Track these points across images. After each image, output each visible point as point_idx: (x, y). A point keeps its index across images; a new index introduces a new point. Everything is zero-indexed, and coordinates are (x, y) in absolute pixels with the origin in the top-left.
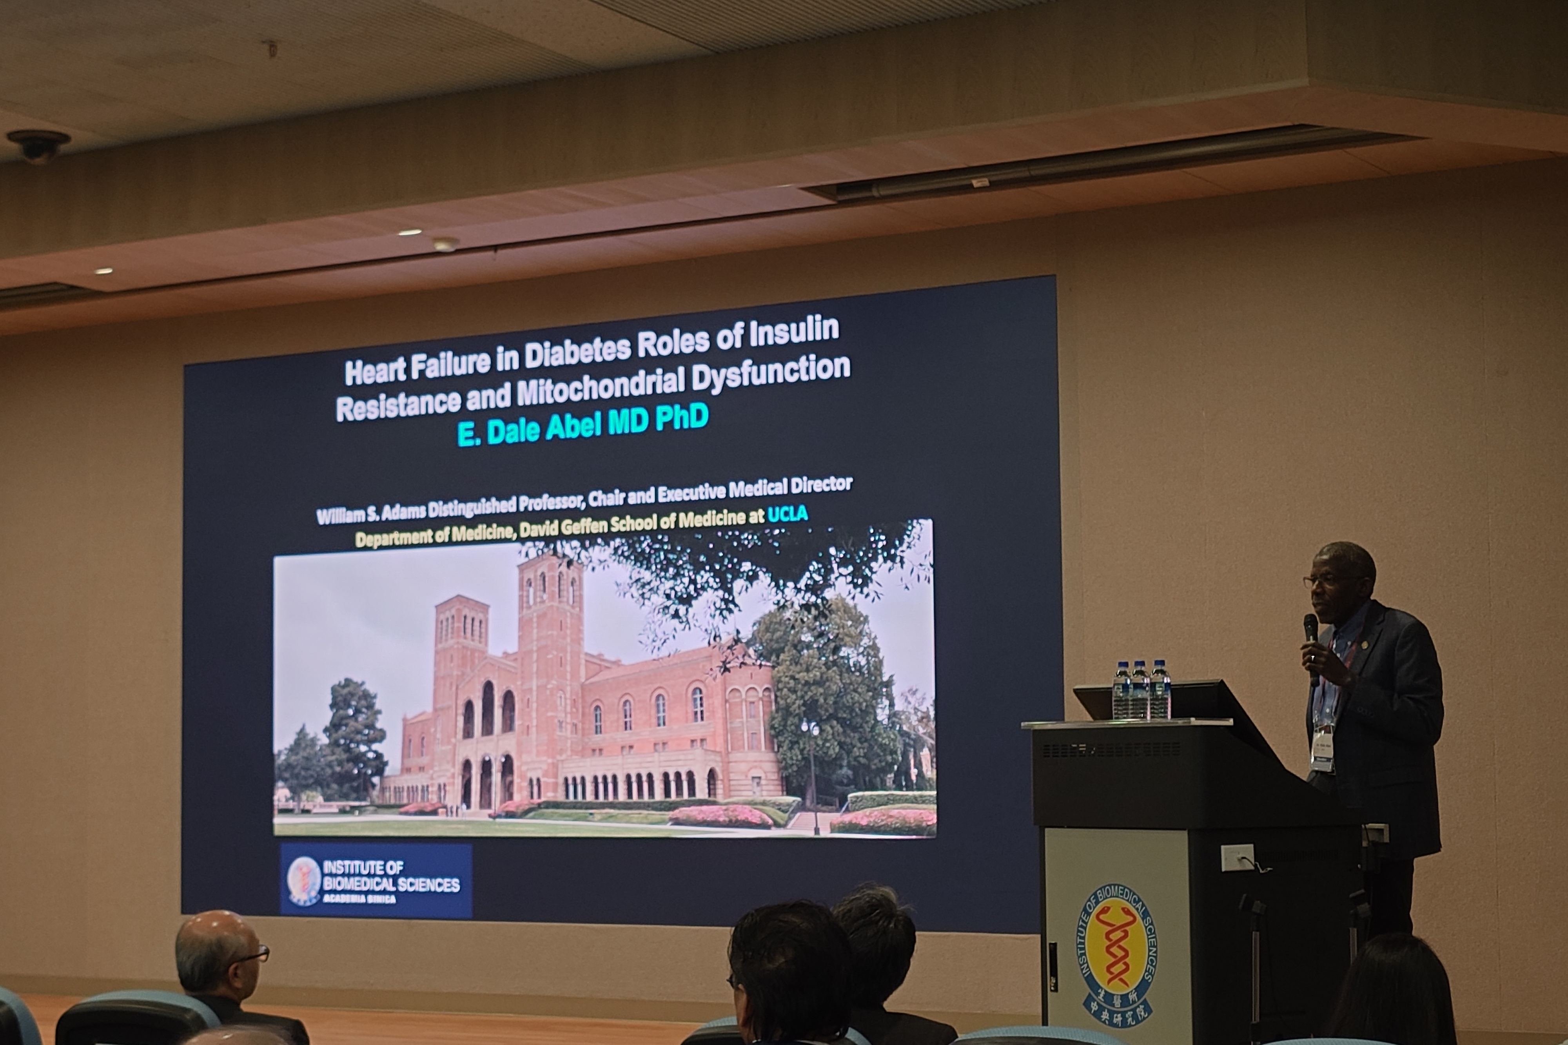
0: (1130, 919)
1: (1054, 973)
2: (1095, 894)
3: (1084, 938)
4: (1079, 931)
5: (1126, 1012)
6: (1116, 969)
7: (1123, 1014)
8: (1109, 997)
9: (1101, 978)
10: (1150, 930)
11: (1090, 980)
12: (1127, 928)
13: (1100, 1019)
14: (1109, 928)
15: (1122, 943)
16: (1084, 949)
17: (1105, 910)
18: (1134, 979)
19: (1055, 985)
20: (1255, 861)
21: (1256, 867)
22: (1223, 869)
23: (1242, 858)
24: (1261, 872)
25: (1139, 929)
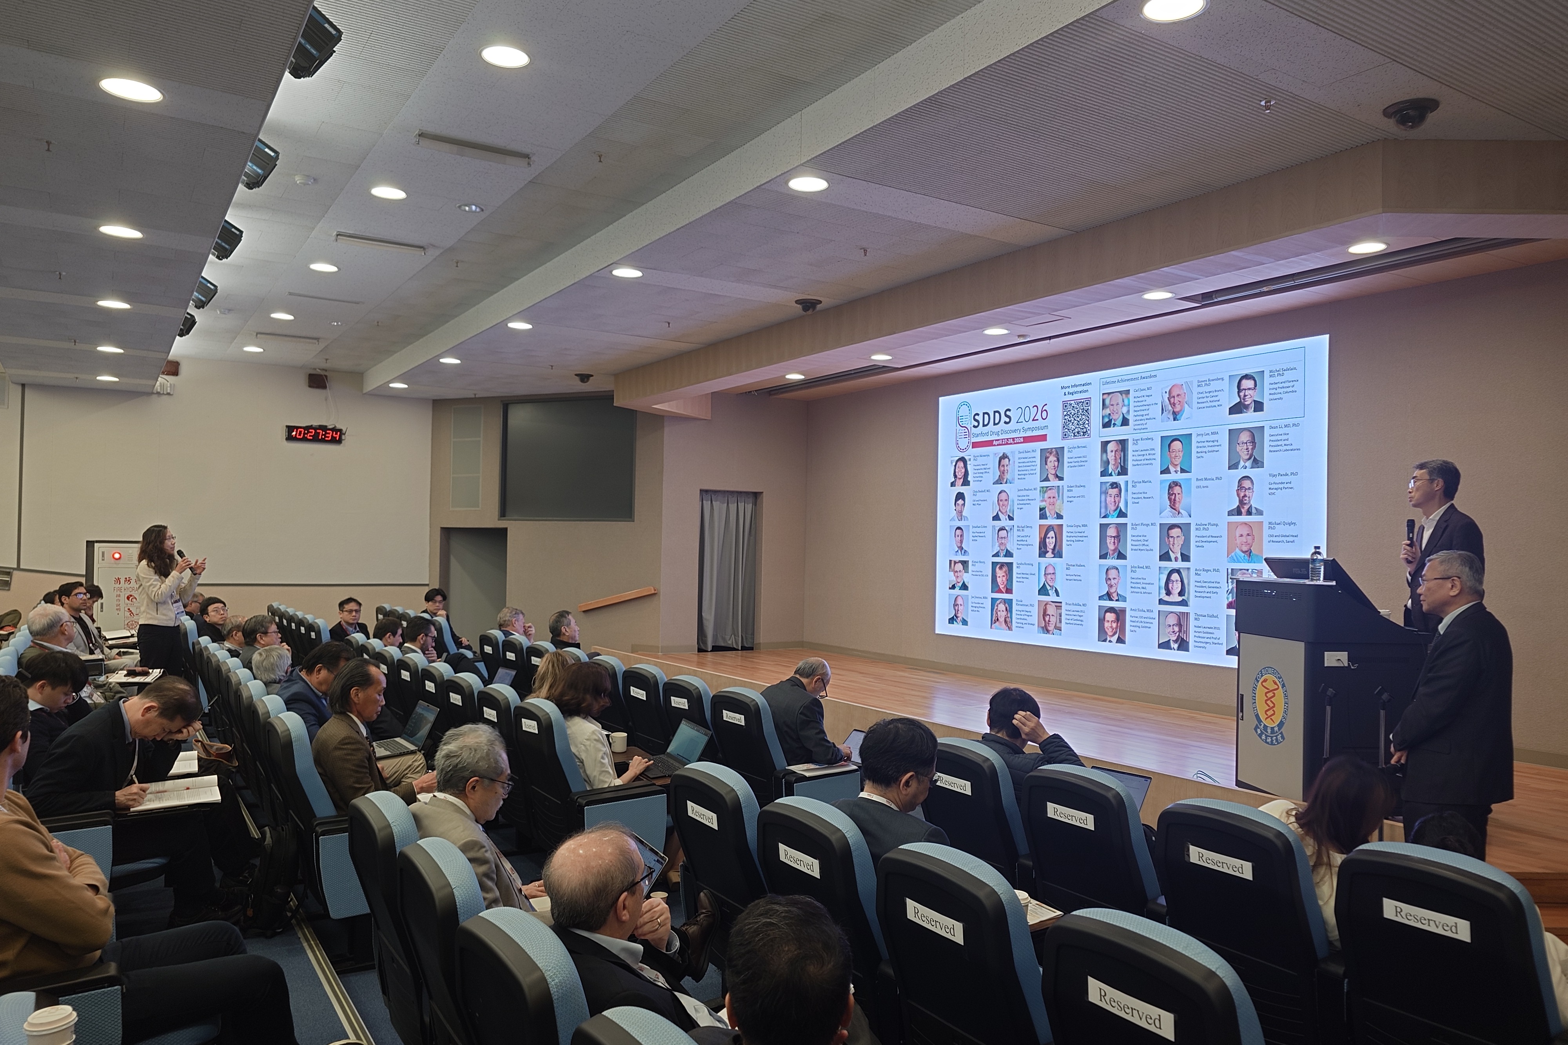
0: (1277, 687)
1: (1242, 711)
2: (1261, 671)
3: (1255, 694)
4: (1254, 690)
5: (1273, 737)
6: (1270, 713)
7: (1272, 737)
8: (1265, 727)
9: (1262, 717)
10: (1285, 694)
11: (1257, 716)
12: (1275, 692)
13: (1261, 738)
14: (1267, 691)
15: (1272, 699)
17: (1265, 681)
18: (1277, 719)
19: (1242, 716)
20: (1348, 661)
21: (1349, 664)
22: (1326, 665)
23: (1339, 660)
24: (1352, 668)
25: (1280, 692)
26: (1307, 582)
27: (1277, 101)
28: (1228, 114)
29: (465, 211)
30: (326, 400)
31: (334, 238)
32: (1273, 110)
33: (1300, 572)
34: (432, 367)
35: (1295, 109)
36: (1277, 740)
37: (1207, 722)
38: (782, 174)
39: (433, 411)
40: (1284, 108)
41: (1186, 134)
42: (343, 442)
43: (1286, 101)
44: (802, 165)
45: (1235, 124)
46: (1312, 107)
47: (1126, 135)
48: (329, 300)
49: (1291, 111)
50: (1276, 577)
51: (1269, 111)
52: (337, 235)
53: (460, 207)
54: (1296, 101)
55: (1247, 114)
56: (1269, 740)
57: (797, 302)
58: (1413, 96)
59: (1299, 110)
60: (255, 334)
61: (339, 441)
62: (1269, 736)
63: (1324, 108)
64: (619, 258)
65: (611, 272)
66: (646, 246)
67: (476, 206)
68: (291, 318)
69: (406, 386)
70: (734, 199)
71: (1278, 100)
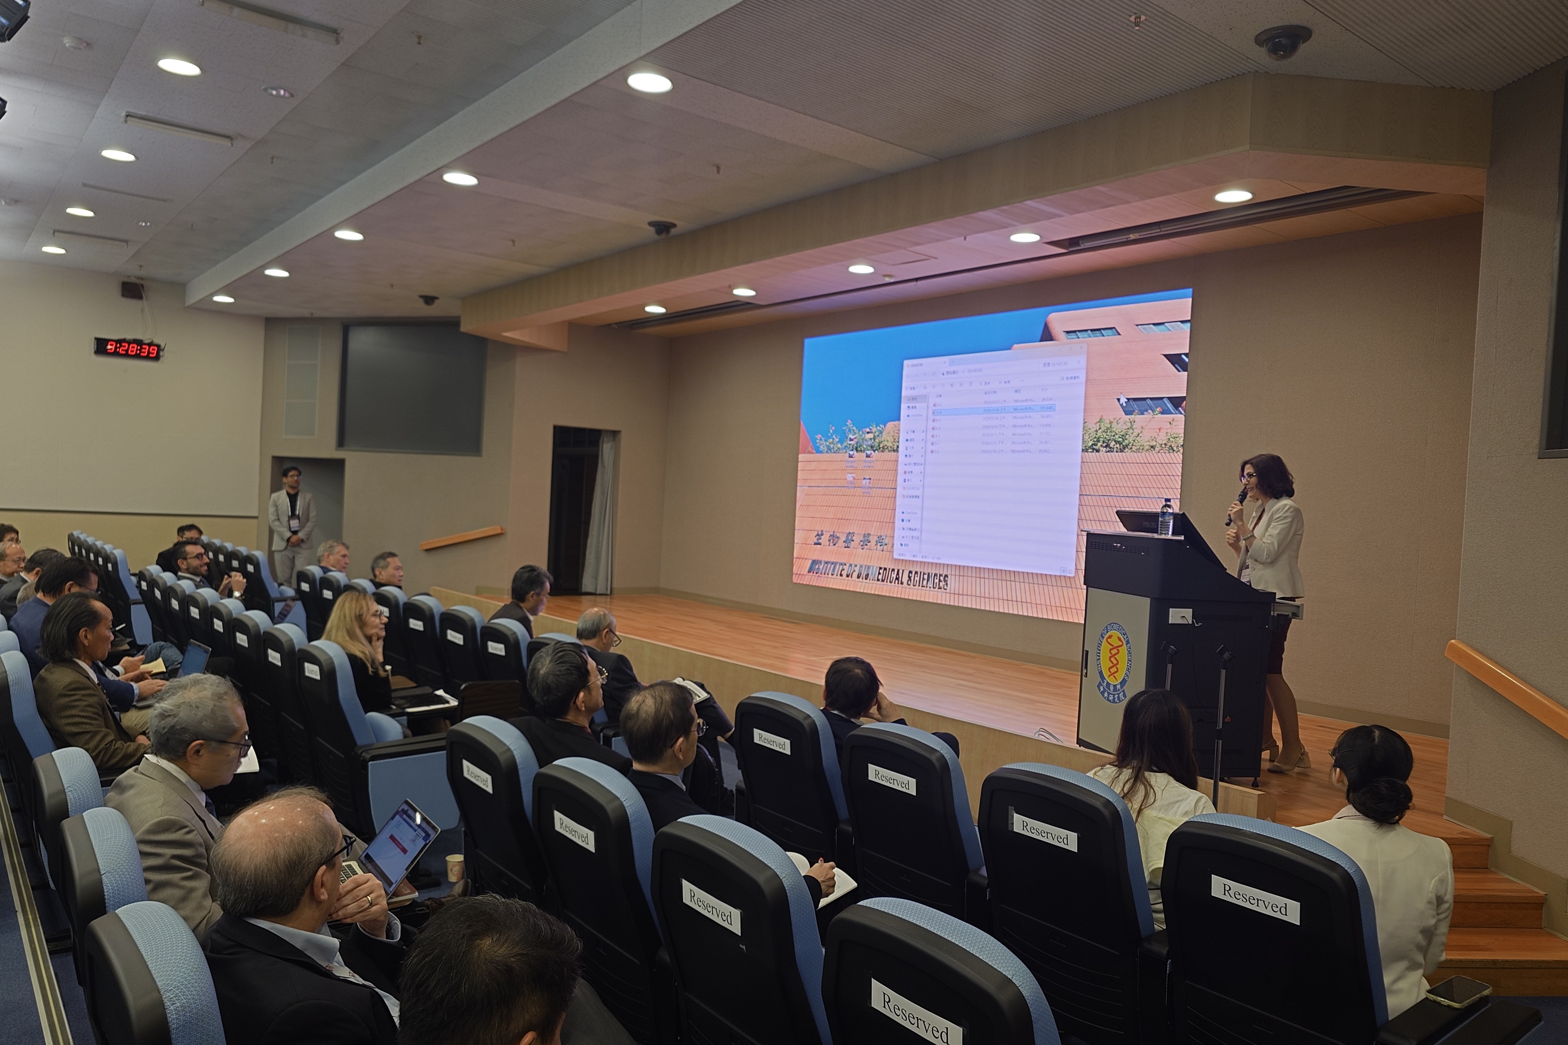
0: (1121, 643)
1: (1086, 668)
2: (1107, 627)
3: (1100, 650)
4: (1098, 646)
5: (1115, 694)
6: (1113, 670)
7: (1114, 695)
8: (1108, 684)
9: (1106, 674)
10: (1129, 651)
11: (1101, 673)
12: (1119, 648)
13: (1104, 696)
14: (1111, 647)
16: (1099, 656)
17: (1110, 637)
18: (1120, 676)
19: (1086, 673)
20: (1193, 619)
21: (1193, 621)
22: (1170, 622)
23: (1183, 617)
24: (1196, 625)
25: (1124, 650)
26: (1156, 536)
27: (1147, 18)
28: (1096, 29)
29: (272, 94)
30: (142, 310)
31: (122, 119)
32: (1143, 28)
33: (1149, 526)
34: (257, 279)
35: (1166, 28)
36: (1119, 697)
37: (1056, 678)
38: (620, 69)
39: (266, 330)
40: (1155, 27)
41: (1053, 51)
42: (161, 359)
43: (1156, 18)
44: (642, 58)
45: (1103, 42)
46: (1183, 28)
47: (990, 47)
48: (132, 195)
49: (1162, 31)
50: (1126, 531)
51: (1137, 28)
52: (127, 116)
53: (266, 90)
54: (1167, 18)
55: (1117, 31)
56: (1111, 698)
57: (651, 224)
58: (1286, 23)
59: (1170, 30)
60: (52, 232)
61: (157, 358)
62: (1111, 694)
63: (1195, 30)
64: (449, 160)
65: (442, 177)
66: (478, 147)
67: (284, 91)
68: (90, 214)
69: (231, 300)
70: (570, 97)
71: (1150, 17)
